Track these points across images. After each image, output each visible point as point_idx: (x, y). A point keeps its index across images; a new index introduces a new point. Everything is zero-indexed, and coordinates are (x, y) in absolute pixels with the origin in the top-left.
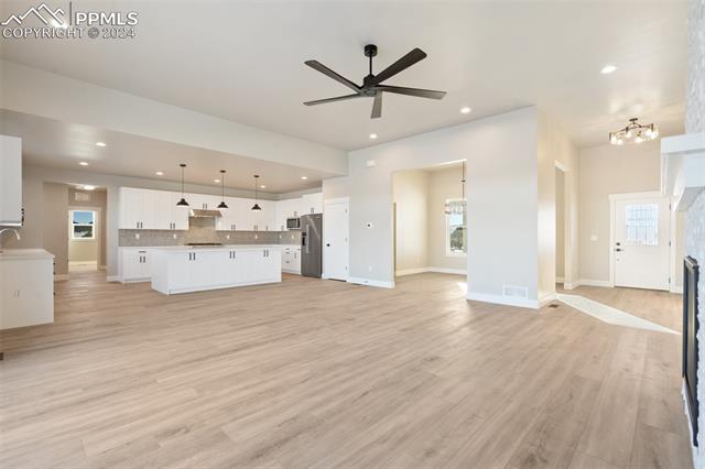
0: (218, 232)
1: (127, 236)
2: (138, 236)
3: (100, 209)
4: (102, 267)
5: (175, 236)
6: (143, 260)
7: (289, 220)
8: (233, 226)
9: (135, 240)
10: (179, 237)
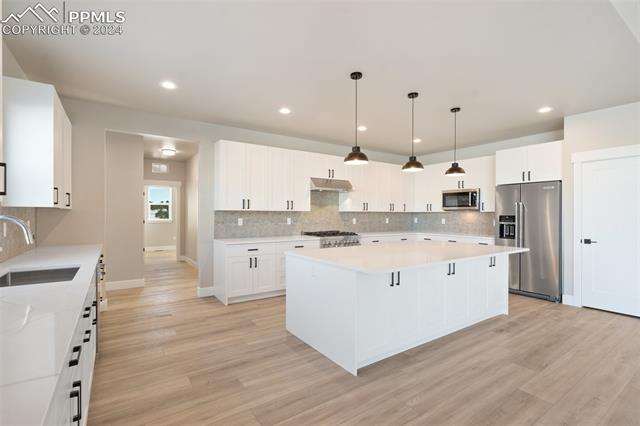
0: (342, 213)
1: (227, 222)
2: (240, 222)
3: (180, 183)
4: (183, 258)
5: (289, 221)
6: (253, 263)
7: (445, 195)
8: (366, 205)
9: (237, 227)
10: (294, 221)
